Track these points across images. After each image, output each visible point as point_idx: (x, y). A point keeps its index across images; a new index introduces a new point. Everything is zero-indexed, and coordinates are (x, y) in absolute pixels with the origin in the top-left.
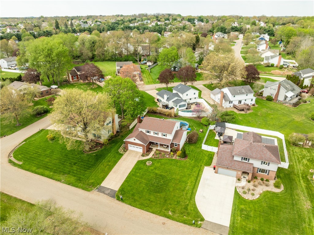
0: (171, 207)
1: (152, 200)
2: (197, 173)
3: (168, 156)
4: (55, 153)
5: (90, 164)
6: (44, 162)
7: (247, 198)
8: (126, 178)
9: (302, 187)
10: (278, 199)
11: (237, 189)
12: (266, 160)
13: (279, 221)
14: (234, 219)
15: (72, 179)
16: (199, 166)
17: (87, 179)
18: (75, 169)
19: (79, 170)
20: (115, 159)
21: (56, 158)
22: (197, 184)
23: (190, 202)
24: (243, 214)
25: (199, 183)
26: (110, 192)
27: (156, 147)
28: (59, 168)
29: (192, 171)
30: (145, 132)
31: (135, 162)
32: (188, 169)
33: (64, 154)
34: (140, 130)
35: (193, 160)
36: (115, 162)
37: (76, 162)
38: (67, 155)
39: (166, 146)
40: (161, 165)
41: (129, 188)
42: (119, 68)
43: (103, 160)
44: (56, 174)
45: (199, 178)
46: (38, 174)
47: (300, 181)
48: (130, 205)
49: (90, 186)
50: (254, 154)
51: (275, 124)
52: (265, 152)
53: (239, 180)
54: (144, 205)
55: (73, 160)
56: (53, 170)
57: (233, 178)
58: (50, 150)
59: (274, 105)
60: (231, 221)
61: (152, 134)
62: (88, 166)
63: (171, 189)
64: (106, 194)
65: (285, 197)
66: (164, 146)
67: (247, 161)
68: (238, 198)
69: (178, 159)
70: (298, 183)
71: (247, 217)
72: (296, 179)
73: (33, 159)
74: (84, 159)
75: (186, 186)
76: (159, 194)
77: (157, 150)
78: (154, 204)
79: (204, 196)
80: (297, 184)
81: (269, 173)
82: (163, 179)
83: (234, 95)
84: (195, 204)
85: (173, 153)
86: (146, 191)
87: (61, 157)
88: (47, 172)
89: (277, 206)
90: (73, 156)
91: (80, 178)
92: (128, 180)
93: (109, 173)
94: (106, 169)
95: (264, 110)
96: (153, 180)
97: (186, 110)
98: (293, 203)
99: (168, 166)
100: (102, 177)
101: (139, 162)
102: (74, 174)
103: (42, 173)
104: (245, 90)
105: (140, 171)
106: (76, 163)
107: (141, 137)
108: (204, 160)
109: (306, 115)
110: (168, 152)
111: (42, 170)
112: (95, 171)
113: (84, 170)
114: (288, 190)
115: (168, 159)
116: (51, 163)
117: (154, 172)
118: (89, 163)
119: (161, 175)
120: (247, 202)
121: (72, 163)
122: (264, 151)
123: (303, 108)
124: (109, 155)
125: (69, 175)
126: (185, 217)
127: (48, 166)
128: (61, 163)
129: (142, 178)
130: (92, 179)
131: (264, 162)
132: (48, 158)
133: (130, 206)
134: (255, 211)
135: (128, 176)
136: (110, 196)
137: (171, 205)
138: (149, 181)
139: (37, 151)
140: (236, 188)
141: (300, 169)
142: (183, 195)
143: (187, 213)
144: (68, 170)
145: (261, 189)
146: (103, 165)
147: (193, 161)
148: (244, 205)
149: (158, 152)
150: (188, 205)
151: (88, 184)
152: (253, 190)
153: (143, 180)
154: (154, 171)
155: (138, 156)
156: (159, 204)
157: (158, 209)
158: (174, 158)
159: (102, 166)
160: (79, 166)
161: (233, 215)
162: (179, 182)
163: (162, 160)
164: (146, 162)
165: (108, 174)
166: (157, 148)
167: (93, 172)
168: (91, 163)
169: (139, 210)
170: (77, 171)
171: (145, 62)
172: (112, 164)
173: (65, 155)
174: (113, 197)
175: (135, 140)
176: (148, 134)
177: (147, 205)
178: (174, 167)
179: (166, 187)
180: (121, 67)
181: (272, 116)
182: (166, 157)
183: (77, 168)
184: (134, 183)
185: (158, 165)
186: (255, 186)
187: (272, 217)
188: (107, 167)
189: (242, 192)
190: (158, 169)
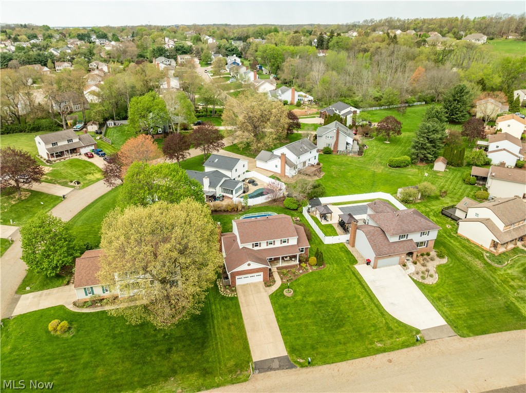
0: (373, 337)
1: (342, 341)
2: (355, 278)
3: (301, 271)
4: (105, 352)
5: (197, 338)
6: (97, 381)
7: (431, 283)
8: (281, 330)
9: (458, 247)
10: (453, 269)
11: (413, 277)
12: (426, 230)
13: (476, 292)
14: (444, 313)
15: (193, 379)
16: (348, 268)
17: (220, 363)
18: (179, 359)
19: (188, 358)
20: (232, 310)
21: (117, 361)
22: (369, 292)
23: (385, 319)
24: (445, 303)
25: (370, 290)
26: (280, 362)
27: (275, 265)
28: (145, 374)
29: (347, 278)
30: (251, 247)
31: (268, 301)
32: (341, 279)
33: (127, 345)
34: (241, 247)
35: (332, 263)
36: (238, 315)
37: (167, 347)
39: (288, 257)
40: (306, 287)
41: (299, 342)
42: (51, 146)
43: (212, 320)
44: (149, 388)
45: (364, 284)
47: (451, 242)
48: (325, 363)
49: (236, 372)
50: (410, 227)
51: (363, 183)
52: (419, 220)
53: (404, 265)
54: (341, 354)
55: (158, 345)
56: (136, 384)
57: (396, 266)
58: (87, 352)
59: (338, 158)
60: (443, 317)
61: (264, 246)
63: (350, 314)
64: (278, 369)
65: (456, 264)
66: (286, 259)
68: (423, 287)
69: (316, 269)
70: (452, 245)
71: (451, 303)
73: (62, 387)
74: (178, 335)
75: (361, 301)
76: (343, 329)
77: (278, 268)
78: (350, 344)
79: (392, 303)
80: (452, 247)
81: (427, 244)
82: (327, 306)
84: (394, 318)
85: (305, 265)
86: (324, 333)
87: (128, 353)
89: (460, 278)
90: (150, 340)
91: (205, 369)
92: (285, 330)
93: (246, 336)
94: (234, 332)
95: (334, 168)
96: (318, 313)
98: (467, 268)
99: (315, 285)
100: (241, 348)
101: (276, 298)
102: (186, 370)
105: (288, 309)
106: (170, 349)
107: (254, 256)
108: (343, 258)
109: (380, 163)
110: (297, 265)
112: (219, 344)
113: (198, 353)
115: (306, 276)
116: (115, 373)
117: (307, 302)
119: (320, 302)
120: (435, 287)
121: (163, 353)
122: (416, 219)
123: (370, 155)
124: (214, 307)
125: (178, 377)
126: (398, 339)
127: (115, 384)
128: (137, 364)
129: (300, 318)
130: (229, 359)
131: (424, 233)
132: (99, 369)
133: (328, 366)
134: (450, 293)
135: (279, 326)
136: (287, 369)
137: (370, 334)
138: (315, 318)
139: (51, 367)
140: (410, 277)
142: (370, 314)
143: (396, 333)
144: (166, 368)
145: (432, 266)
146: (223, 328)
147: (335, 265)
148: (435, 292)
149: (285, 271)
150: (386, 323)
151: (230, 372)
152: (427, 271)
153: (306, 321)
154: (306, 300)
155: (261, 290)
156: (356, 340)
157: (362, 348)
158: (311, 271)
159: (222, 331)
160: (180, 351)
161: (439, 310)
162: (349, 299)
163: (299, 280)
164: (283, 292)
165: (246, 339)
166: (277, 266)
167: (217, 348)
168: (199, 335)
169: (344, 363)
170: (185, 361)
171: (79, 126)
174: (291, 366)
175: (249, 265)
176: (256, 248)
177: (344, 351)
178: (323, 282)
179: (341, 313)
180: (54, 144)
181: (350, 174)
182: (301, 273)
183: (182, 356)
184: (298, 332)
185: (302, 289)
186: (424, 265)
187: (467, 291)
188: (232, 327)
189: (420, 278)
190: (307, 295)
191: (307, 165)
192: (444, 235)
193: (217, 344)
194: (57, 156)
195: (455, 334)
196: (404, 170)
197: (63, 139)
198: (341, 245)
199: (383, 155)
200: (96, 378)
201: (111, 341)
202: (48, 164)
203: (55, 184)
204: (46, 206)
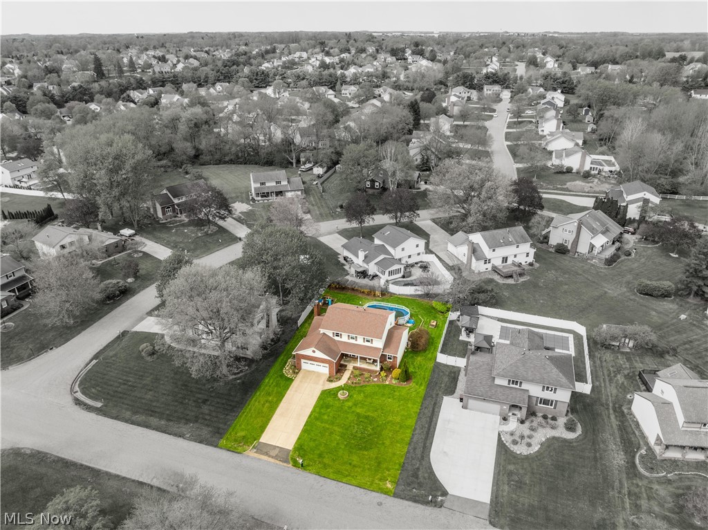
0: (389, 475)
1: (354, 463)
2: (431, 409)
3: (376, 379)
4: (162, 382)
5: (233, 401)
6: (143, 401)
7: (518, 452)
8: (305, 425)
9: (612, 427)
10: (572, 450)
11: (502, 436)
12: (550, 384)
13: (572, 489)
14: (497, 490)
15: (205, 432)
16: (434, 396)
17: (234, 429)
18: (207, 412)
19: (214, 414)
20: (279, 390)
21: (165, 392)
22: (432, 430)
23: (421, 464)
24: (513, 481)
25: (435, 429)
26: (279, 452)
27: (354, 363)
28: (176, 411)
30: (331, 335)
31: (317, 394)
33: (180, 383)
34: (321, 332)
35: (421, 384)
36: (281, 396)
37: (206, 397)
38: (186, 386)
39: (372, 360)
40: (366, 397)
41: (312, 444)
42: (259, 185)
43: (257, 391)
44: (171, 423)
45: (434, 419)
46: (139, 425)
47: (609, 417)
48: (318, 474)
49: (241, 443)
50: (530, 373)
51: (571, 305)
52: (549, 369)
53: (505, 419)
54: (342, 474)
55: (200, 393)
56: (165, 416)
57: (494, 416)
58: (152, 377)
59: (570, 262)
60: (492, 493)
61: (344, 338)
62: (231, 405)
63: (387, 442)
64: (273, 457)
65: (584, 446)
66: (368, 361)
67: (518, 386)
68: (503, 453)
69: (395, 384)
70: (606, 420)
71: (520, 485)
72: (603, 413)
73: (121, 395)
74: (221, 392)
76: (366, 453)
77: (354, 368)
78: (359, 470)
79: (445, 452)
80: (604, 423)
81: (556, 405)
82: (370, 424)
83: (493, 247)
84: (430, 467)
85: (385, 374)
86: (343, 447)
87: (176, 390)
88: (154, 421)
89: (569, 463)
90: (198, 386)
91: (219, 428)
92: (309, 428)
93: (272, 417)
94: (265, 409)
95: (552, 274)
96: (354, 426)
97: (402, 279)
98: (596, 456)
99: (377, 399)
100: (259, 425)
101: (326, 394)
102: (206, 422)
103: (145, 422)
104: (514, 237)
105: (328, 410)
106: (207, 400)
107: (326, 345)
108: (441, 383)
109: (628, 283)
110: (376, 372)
111: (144, 417)
113: (224, 414)
114: (589, 434)
115: (378, 386)
116: (158, 401)
117: (353, 412)
118: (231, 398)
119: (367, 417)
120: (519, 459)
121: (199, 401)
123: (625, 268)
124: (267, 380)
125: (197, 425)
126: (414, 490)
127: (153, 409)
128: (176, 401)
129: (332, 423)
130: (242, 430)
131: (548, 388)
132: (150, 393)
133: (317, 477)
134: (533, 473)
135: (307, 422)
136: (280, 460)
137: (389, 471)
138: (347, 429)
139: (124, 378)
140: (499, 435)
141: (611, 394)
143: (418, 483)
144: (193, 414)
145: (543, 435)
146: (259, 402)
147: (422, 388)
148: (514, 464)
149: (357, 372)
150: (418, 469)
151: (235, 440)
152: (530, 437)
153: (336, 428)
154: (354, 409)
155: (321, 382)
156: (369, 469)
157: (367, 479)
158: (387, 383)
159: (257, 403)
160: (212, 406)
161: (497, 483)
162: (401, 427)
163: (366, 387)
164: (338, 392)
165: (270, 420)
166: (355, 365)
167: (241, 416)
168: (236, 399)
169: (334, 483)
170: (210, 415)
171: (308, 166)
172: (275, 399)
173: (183, 385)
174: (286, 461)
175: (314, 352)
176: (337, 338)
177: (347, 473)
178: (390, 400)
179: (378, 438)
180: (263, 184)
181: (566, 287)
182: (375, 382)
183: (210, 410)
184: (320, 435)
185: (360, 397)
186: (532, 429)
187: (561, 482)
188: (267, 404)
189: (510, 441)
190: (360, 405)
191: (510, 261)
192: (611, 405)
193: (244, 413)
194: (262, 196)
195: (487, 517)
196: (654, 302)
197: (272, 180)
198: (455, 370)
199: (646, 272)
200: (144, 399)
201: (172, 375)
202: (251, 203)
203: (243, 224)
204: (223, 244)
